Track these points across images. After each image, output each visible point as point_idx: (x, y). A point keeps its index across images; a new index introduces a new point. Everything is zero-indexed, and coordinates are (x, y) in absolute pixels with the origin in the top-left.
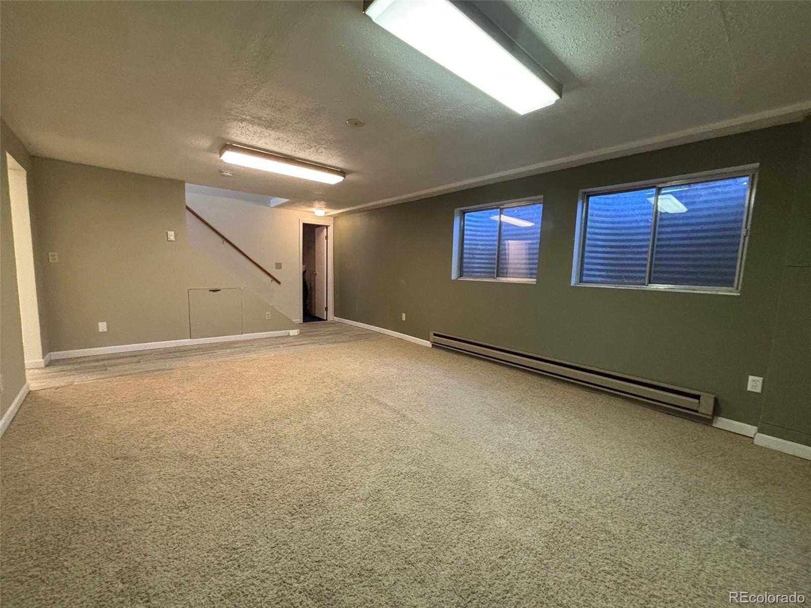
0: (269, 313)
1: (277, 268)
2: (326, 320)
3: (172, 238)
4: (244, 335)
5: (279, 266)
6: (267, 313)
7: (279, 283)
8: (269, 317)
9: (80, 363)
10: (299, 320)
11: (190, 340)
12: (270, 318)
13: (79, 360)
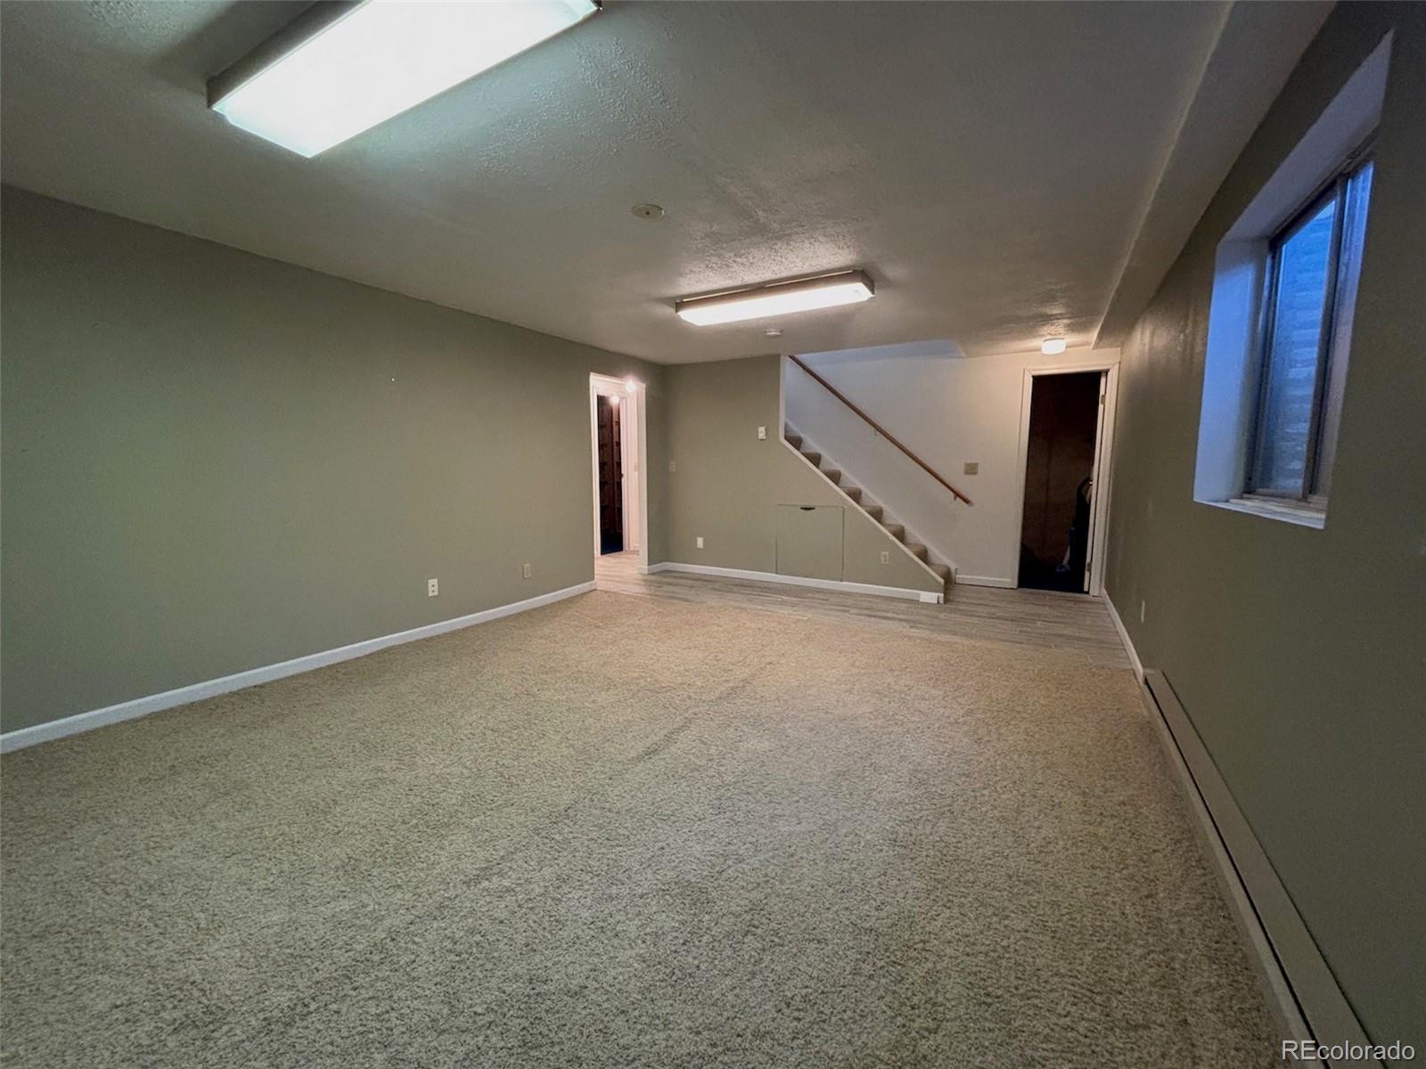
0: (887, 553)
1: (967, 473)
2: (1088, 593)
3: (762, 435)
4: (844, 583)
5: (971, 469)
6: (884, 553)
7: (966, 501)
8: (885, 560)
9: (675, 577)
10: (1009, 580)
11: (774, 575)
12: (887, 563)
13: (675, 574)
